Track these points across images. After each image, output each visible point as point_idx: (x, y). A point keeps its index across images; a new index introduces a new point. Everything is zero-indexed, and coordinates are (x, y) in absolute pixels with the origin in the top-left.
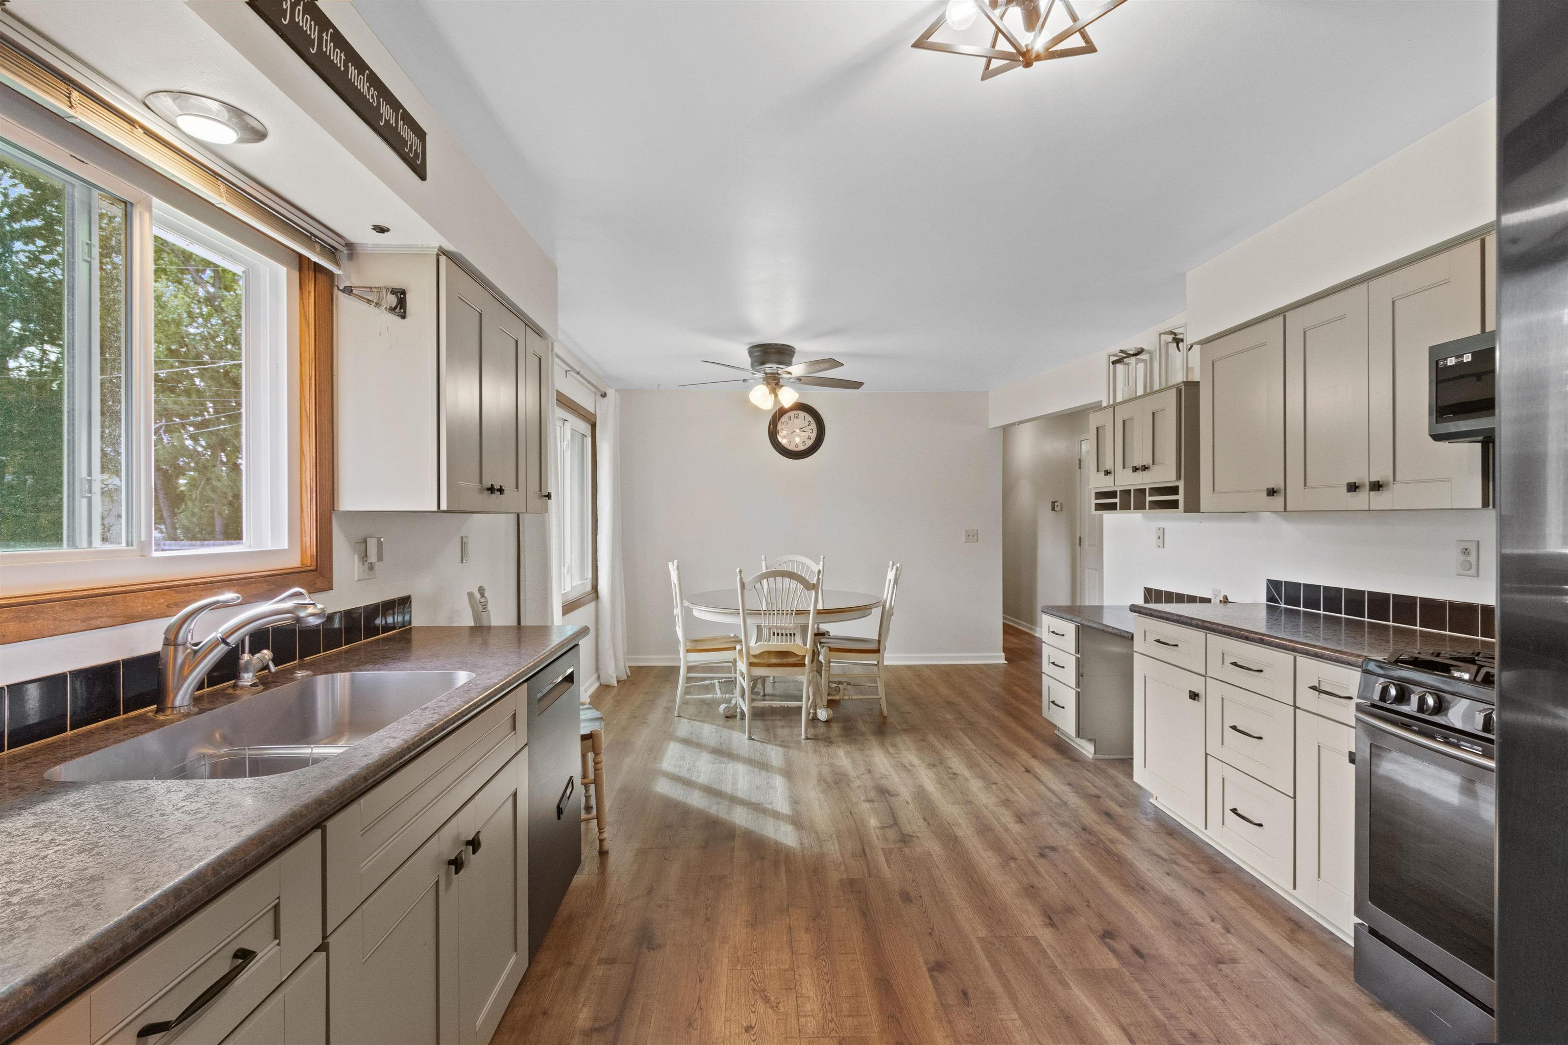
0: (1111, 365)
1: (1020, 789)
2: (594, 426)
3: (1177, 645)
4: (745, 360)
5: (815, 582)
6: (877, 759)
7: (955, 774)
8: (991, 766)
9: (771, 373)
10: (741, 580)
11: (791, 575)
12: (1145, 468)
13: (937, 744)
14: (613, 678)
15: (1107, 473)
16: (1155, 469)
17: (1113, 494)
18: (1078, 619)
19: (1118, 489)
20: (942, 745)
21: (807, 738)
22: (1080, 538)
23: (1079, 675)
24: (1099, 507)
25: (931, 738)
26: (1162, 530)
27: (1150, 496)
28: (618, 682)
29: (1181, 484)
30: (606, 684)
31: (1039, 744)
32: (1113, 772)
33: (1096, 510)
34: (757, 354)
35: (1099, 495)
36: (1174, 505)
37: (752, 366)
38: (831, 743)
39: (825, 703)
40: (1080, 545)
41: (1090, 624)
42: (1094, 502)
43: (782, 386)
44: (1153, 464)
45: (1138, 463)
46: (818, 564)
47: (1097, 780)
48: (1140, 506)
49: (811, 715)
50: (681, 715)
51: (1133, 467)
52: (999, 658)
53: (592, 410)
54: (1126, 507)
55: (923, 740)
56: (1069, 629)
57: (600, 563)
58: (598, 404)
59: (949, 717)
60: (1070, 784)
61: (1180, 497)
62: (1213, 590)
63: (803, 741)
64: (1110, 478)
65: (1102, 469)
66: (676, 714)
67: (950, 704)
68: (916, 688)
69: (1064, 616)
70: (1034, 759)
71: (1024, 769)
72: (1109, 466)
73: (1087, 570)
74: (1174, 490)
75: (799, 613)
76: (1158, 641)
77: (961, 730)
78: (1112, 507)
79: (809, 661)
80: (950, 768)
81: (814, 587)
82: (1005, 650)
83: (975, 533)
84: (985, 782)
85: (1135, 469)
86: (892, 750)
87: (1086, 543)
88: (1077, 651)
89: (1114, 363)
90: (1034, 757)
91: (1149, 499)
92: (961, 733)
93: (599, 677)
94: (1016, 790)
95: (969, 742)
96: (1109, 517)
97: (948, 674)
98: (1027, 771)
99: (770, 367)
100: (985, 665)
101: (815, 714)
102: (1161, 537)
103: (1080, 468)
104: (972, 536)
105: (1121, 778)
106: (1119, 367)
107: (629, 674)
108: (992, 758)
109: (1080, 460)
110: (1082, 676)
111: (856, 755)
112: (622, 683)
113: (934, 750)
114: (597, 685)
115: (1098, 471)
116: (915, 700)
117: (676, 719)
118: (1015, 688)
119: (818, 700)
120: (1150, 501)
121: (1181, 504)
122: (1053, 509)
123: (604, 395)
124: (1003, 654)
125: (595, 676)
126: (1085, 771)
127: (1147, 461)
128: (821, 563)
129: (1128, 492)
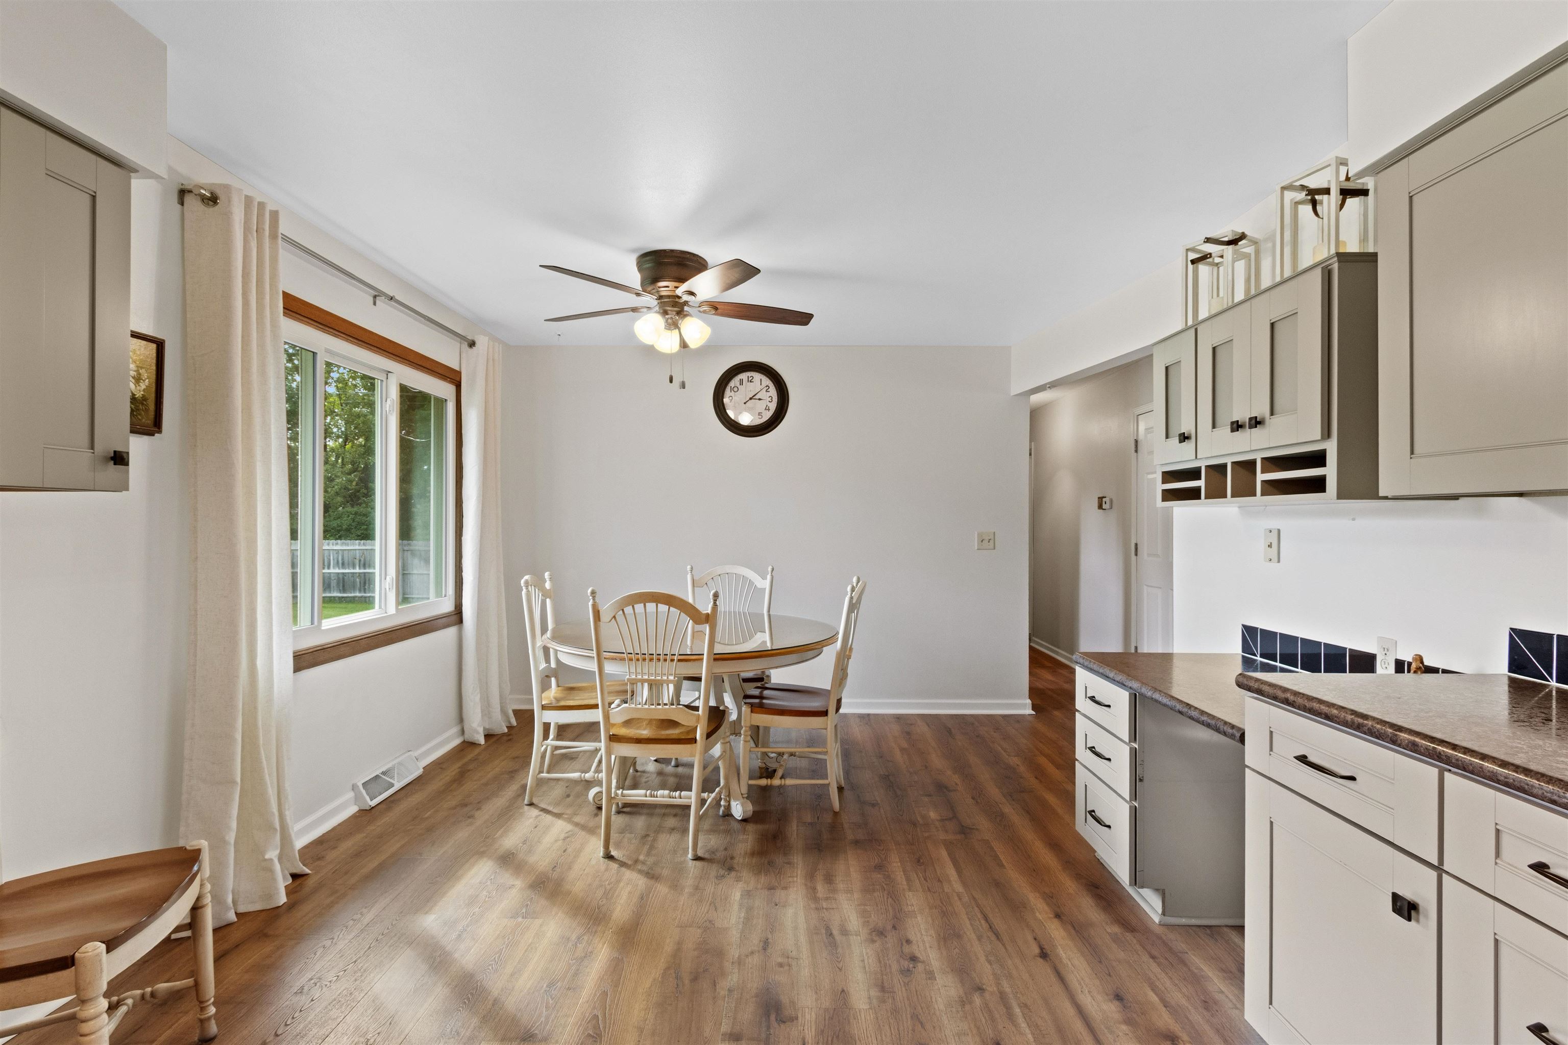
0: (1190, 266)
1: (1024, 1006)
2: (458, 386)
3: (1352, 778)
4: (634, 278)
5: (709, 611)
6: (790, 912)
7: (913, 959)
8: (980, 938)
9: (669, 297)
10: (594, 606)
11: (670, 600)
12: (1256, 422)
13: (900, 877)
14: (478, 733)
15: (1184, 438)
16: (1273, 423)
17: (1194, 474)
18: (1135, 685)
19: (1203, 464)
20: (908, 880)
21: (697, 858)
22: (1136, 545)
23: (1136, 779)
24: (1169, 495)
25: (896, 866)
26: (1275, 533)
27: (1263, 472)
28: (488, 736)
29: (1331, 448)
30: (470, 740)
31: (1070, 885)
32: (1197, 961)
33: (1164, 500)
34: (647, 266)
35: (1169, 476)
36: (1318, 485)
37: (642, 285)
38: (731, 869)
39: (744, 790)
40: (1136, 555)
41: (1156, 696)
42: (1160, 487)
43: (686, 316)
44: (1272, 413)
45: (1243, 416)
46: (764, 578)
47: (1168, 983)
48: (1245, 490)
49: (722, 809)
50: (535, 801)
51: (1232, 423)
52: (1023, 706)
53: (458, 369)
54: (1216, 492)
55: (879, 868)
56: (1120, 698)
57: (464, 574)
58: (463, 355)
59: (933, 815)
60: (1118, 997)
61: (1330, 471)
62: (1381, 639)
63: (691, 864)
64: (1189, 446)
65: (1175, 431)
66: (526, 802)
67: (941, 788)
68: (899, 757)
69: (1111, 675)
70: (1056, 921)
71: (1037, 951)
72: (1186, 426)
73: (1145, 587)
74: (1318, 459)
75: (684, 659)
76: (1303, 759)
77: (948, 845)
78: (1194, 494)
79: (701, 735)
80: (908, 942)
81: (709, 619)
82: (1034, 692)
83: (992, 537)
84: (962, 982)
85: (1237, 426)
86: (821, 888)
87: (1144, 550)
88: (1134, 736)
89: (1193, 262)
90: (1058, 916)
91: (1261, 477)
92: (944, 853)
93: (463, 732)
94: (1017, 1010)
95: (952, 873)
96: (1181, 510)
97: (949, 731)
98: (1044, 955)
99: (666, 286)
100: (1005, 717)
101: (728, 807)
102: (1275, 545)
103: (1136, 451)
104: (987, 541)
105: (1217, 983)
106: (1203, 268)
107: (514, 723)
108: (986, 919)
109: (1136, 441)
110: (1141, 780)
111: (759, 902)
112: (494, 739)
113: (894, 895)
114: (457, 741)
115: (1167, 437)
116: (889, 781)
117: (526, 808)
118: (1043, 760)
119: (734, 786)
120: (1263, 482)
121: (1332, 484)
122: (1100, 507)
123: (472, 344)
124: (1029, 701)
125: (455, 730)
126: (1146, 958)
127: (1261, 409)
128: (769, 577)
129: (1221, 468)
